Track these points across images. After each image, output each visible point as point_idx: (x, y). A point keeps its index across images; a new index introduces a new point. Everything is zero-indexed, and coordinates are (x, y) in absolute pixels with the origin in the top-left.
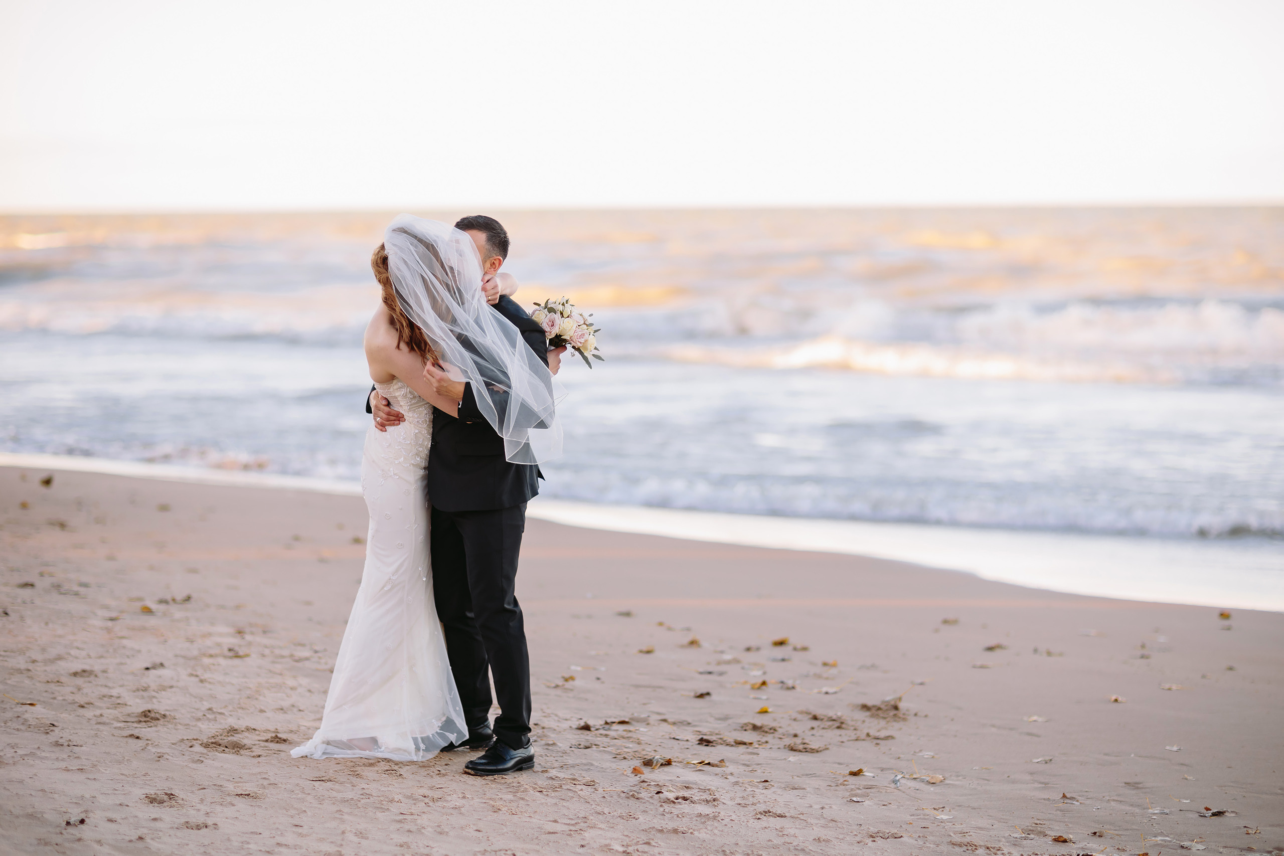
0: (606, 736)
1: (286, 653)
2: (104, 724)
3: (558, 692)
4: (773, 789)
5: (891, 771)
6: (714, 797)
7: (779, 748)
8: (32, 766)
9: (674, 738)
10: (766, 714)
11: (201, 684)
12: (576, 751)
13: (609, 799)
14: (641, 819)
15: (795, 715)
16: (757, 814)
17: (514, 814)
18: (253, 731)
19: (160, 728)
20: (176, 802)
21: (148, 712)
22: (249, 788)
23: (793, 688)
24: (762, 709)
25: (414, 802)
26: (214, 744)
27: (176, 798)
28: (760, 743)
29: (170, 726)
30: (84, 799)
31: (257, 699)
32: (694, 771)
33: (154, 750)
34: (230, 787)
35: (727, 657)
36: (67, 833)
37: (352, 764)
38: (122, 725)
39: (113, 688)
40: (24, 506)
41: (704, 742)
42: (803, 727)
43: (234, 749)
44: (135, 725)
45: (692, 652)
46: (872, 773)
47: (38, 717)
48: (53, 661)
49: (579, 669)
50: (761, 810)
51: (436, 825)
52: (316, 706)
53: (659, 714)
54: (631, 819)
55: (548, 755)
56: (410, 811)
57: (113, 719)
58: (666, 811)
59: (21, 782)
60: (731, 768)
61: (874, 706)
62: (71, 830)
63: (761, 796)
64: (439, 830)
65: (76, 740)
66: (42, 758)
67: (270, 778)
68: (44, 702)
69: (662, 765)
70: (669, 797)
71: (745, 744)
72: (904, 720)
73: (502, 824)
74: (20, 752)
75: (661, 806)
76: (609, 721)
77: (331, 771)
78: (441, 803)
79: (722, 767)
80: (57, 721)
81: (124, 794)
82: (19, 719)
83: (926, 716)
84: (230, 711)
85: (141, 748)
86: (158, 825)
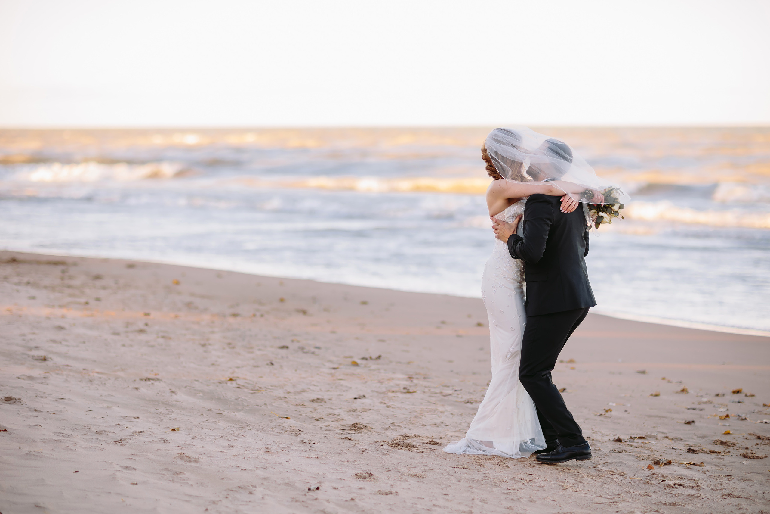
0: (631, 445)
1: (438, 391)
2: (330, 430)
3: (602, 418)
4: (733, 481)
6: (697, 484)
7: (737, 456)
8: (288, 454)
9: (672, 448)
10: (729, 435)
11: (387, 409)
12: (613, 454)
13: (633, 484)
14: (653, 496)
15: (746, 436)
16: (724, 496)
17: (575, 491)
18: (419, 437)
19: (363, 434)
20: (373, 478)
21: (356, 424)
22: (416, 471)
23: (746, 419)
24: (726, 431)
25: (515, 482)
26: (395, 444)
27: (373, 476)
28: (725, 452)
29: (369, 433)
30: (319, 475)
31: (420, 418)
32: (685, 468)
33: (360, 447)
34: (405, 470)
35: (705, 399)
36: (309, 495)
37: (478, 458)
38: (341, 431)
39: (335, 409)
40: (282, 300)
41: (691, 451)
42: (751, 443)
43: (407, 448)
44: (349, 432)
45: (683, 396)
47: (291, 426)
48: (300, 393)
49: (614, 405)
50: (726, 493)
51: (529, 496)
52: (456, 423)
53: (663, 433)
54: (646, 497)
55: (596, 456)
56: (513, 487)
57: (336, 428)
58: (668, 492)
59: (282, 464)
60: (707, 467)
62: (311, 493)
63: (726, 485)
64: (530, 499)
65: (314, 440)
66: (294, 450)
67: (429, 465)
68: (295, 417)
69: (665, 464)
70: (670, 484)
71: (716, 452)
73: (569, 497)
74: (281, 446)
75: (665, 489)
76: (633, 436)
77: (465, 462)
78: (531, 483)
79: (702, 466)
80: (302, 428)
81: (342, 473)
82: (280, 426)
84: (405, 425)
85: (352, 446)
86: (362, 491)
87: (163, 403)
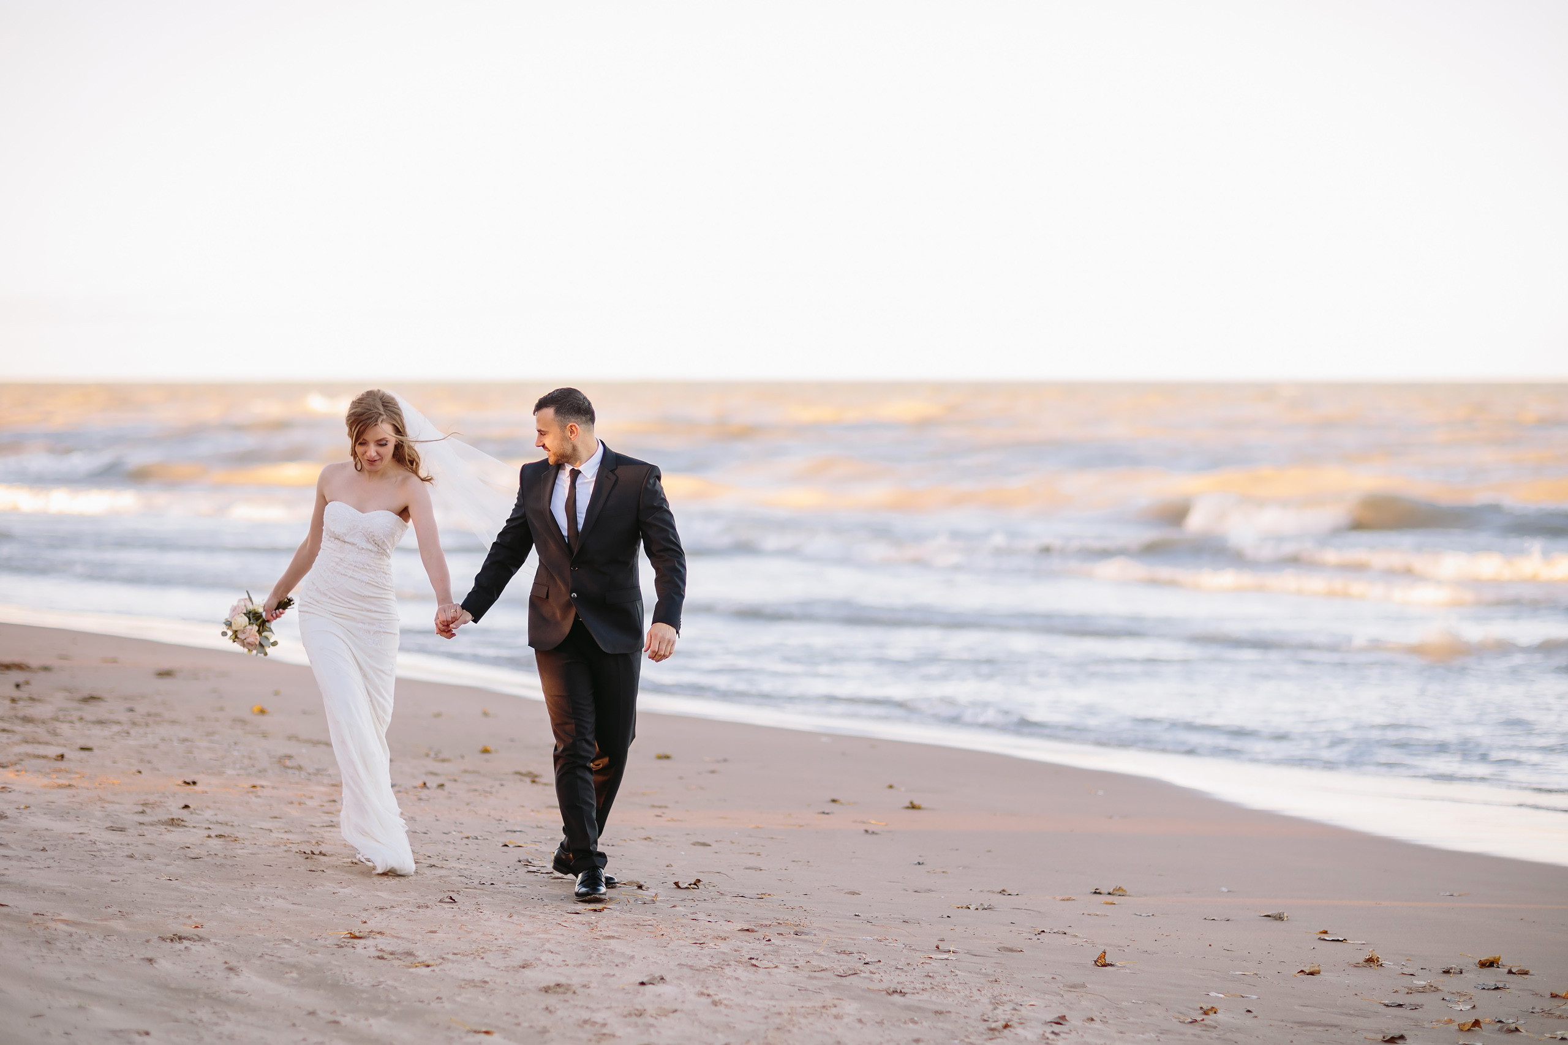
1: (826, 964)
3: (1197, 1029)
11: (714, 1008)
23: (1517, 1030)
31: (789, 1031)
35: (1420, 982)
39: (598, 1010)
45: (1372, 975)
48: (517, 969)
49: (1222, 995)
68: (504, 1030)
87: (207, 996)
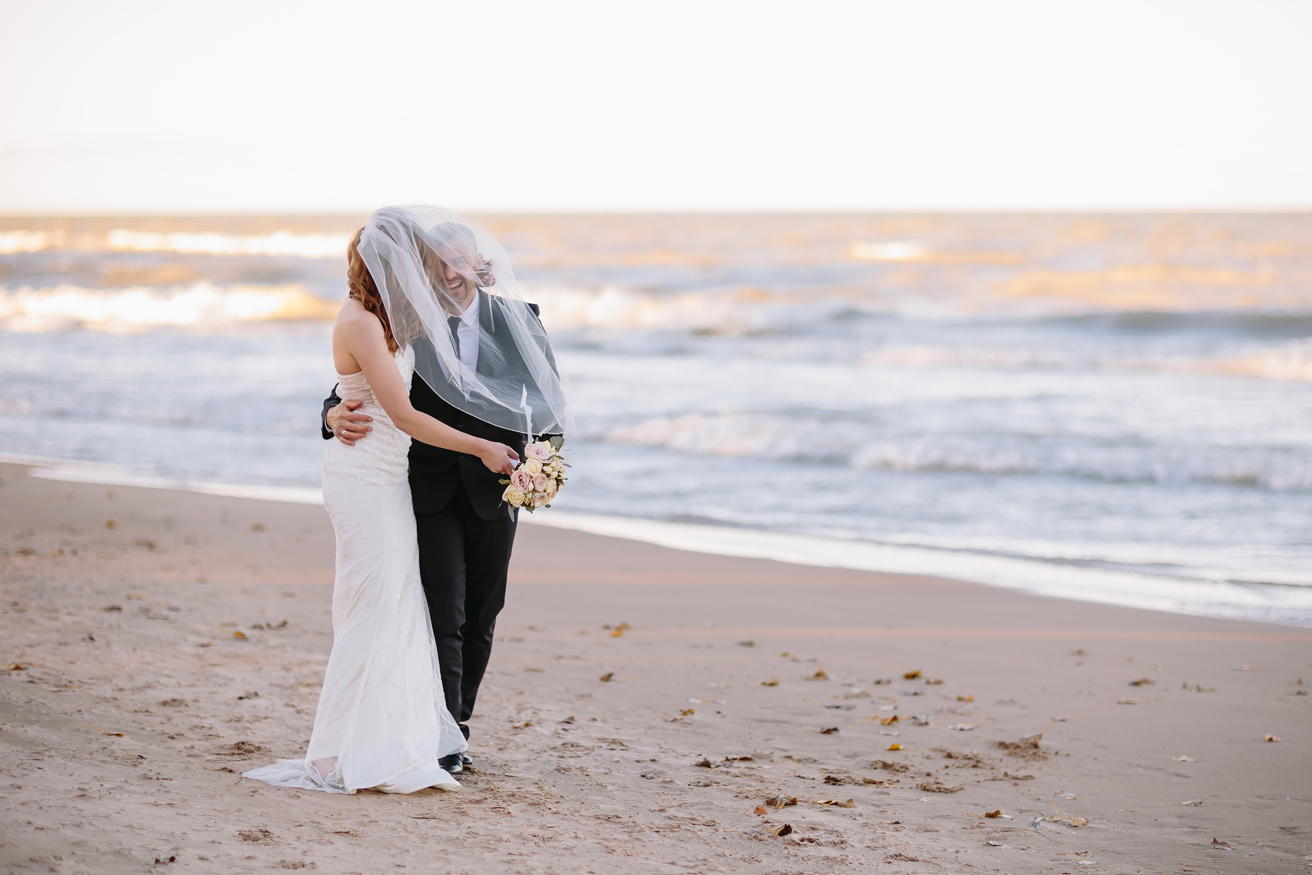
0: (727, 773)
2: (195, 756)
3: (676, 726)
4: (905, 831)
5: (1030, 814)
6: (842, 839)
7: (911, 788)
8: (120, 800)
9: (799, 776)
10: (897, 751)
11: (297, 715)
12: (695, 789)
13: (730, 840)
14: (765, 861)
15: (927, 753)
16: (888, 858)
17: (628, 855)
19: (254, 761)
20: (271, 840)
21: (241, 745)
22: (348, 825)
23: (926, 724)
24: (893, 746)
25: (523, 841)
27: (271, 836)
28: (890, 782)
29: (265, 759)
30: (174, 836)
32: (820, 811)
33: (248, 785)
34: (329, 824)
35: (856, 690)
36: (157, 872)
37: (457, 801)
38: (214, 757)
39: (205, 718)
40: (110, 525)
41: (831, 780)
42: (936, 765)
44: (228, 758)
45: (819, 685)
46: (1009, 815)
47: (126, 748)
48: (141, 689)
49: (698, 702)
50: (892, 853)
51: (547, 866)
53: (783, 750)
54: (753, 862)
55: (665, 793)
56: (519, 851)
57: (205, 752)
58: (791, 853)
59: (108, 817)
60: (860, 809)
61: (1012, 744)
62: (160, 868)
63: (892, 839)
64: (549, 871)
65: (165, 773)
66: (129, 792)
67: (370, 815)
68: (132, 733)
69: (786, 804)
70: (794, 839)
71: (875, 783)
72: (1045, 758)
73: (617, 866)
74: (107, 785)
75: (786, 848)
76: (730, 757)
77: (436, 808)
78: (552, 843)
80: (145, 753)
81: (217, 831)
82: (106, 750)
83: (1068, 755)
85: (235, 782)
86: (252, 863)
